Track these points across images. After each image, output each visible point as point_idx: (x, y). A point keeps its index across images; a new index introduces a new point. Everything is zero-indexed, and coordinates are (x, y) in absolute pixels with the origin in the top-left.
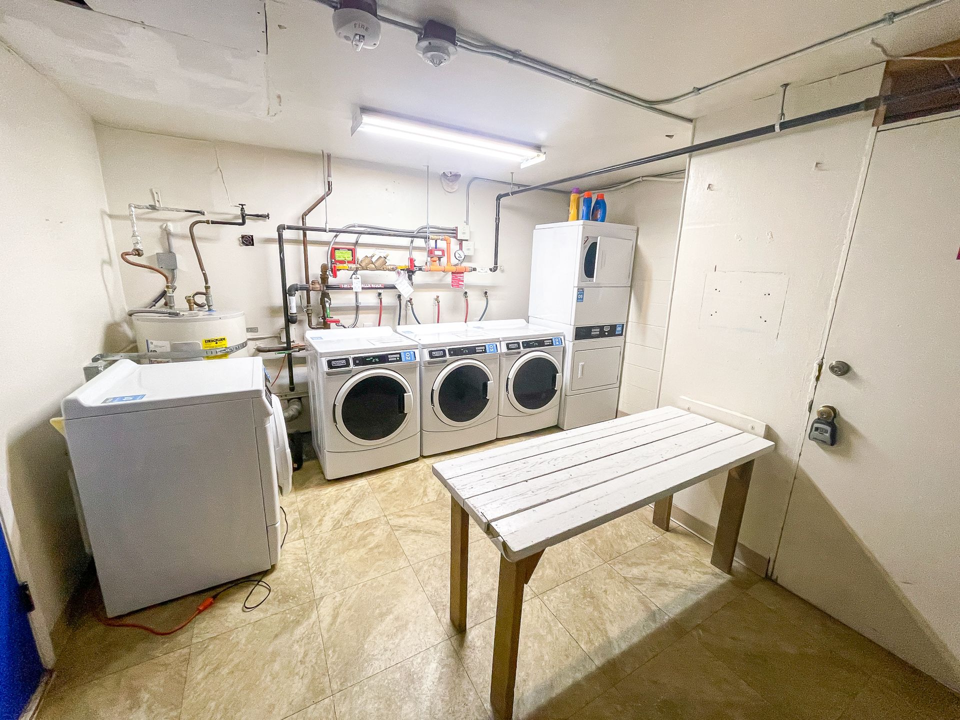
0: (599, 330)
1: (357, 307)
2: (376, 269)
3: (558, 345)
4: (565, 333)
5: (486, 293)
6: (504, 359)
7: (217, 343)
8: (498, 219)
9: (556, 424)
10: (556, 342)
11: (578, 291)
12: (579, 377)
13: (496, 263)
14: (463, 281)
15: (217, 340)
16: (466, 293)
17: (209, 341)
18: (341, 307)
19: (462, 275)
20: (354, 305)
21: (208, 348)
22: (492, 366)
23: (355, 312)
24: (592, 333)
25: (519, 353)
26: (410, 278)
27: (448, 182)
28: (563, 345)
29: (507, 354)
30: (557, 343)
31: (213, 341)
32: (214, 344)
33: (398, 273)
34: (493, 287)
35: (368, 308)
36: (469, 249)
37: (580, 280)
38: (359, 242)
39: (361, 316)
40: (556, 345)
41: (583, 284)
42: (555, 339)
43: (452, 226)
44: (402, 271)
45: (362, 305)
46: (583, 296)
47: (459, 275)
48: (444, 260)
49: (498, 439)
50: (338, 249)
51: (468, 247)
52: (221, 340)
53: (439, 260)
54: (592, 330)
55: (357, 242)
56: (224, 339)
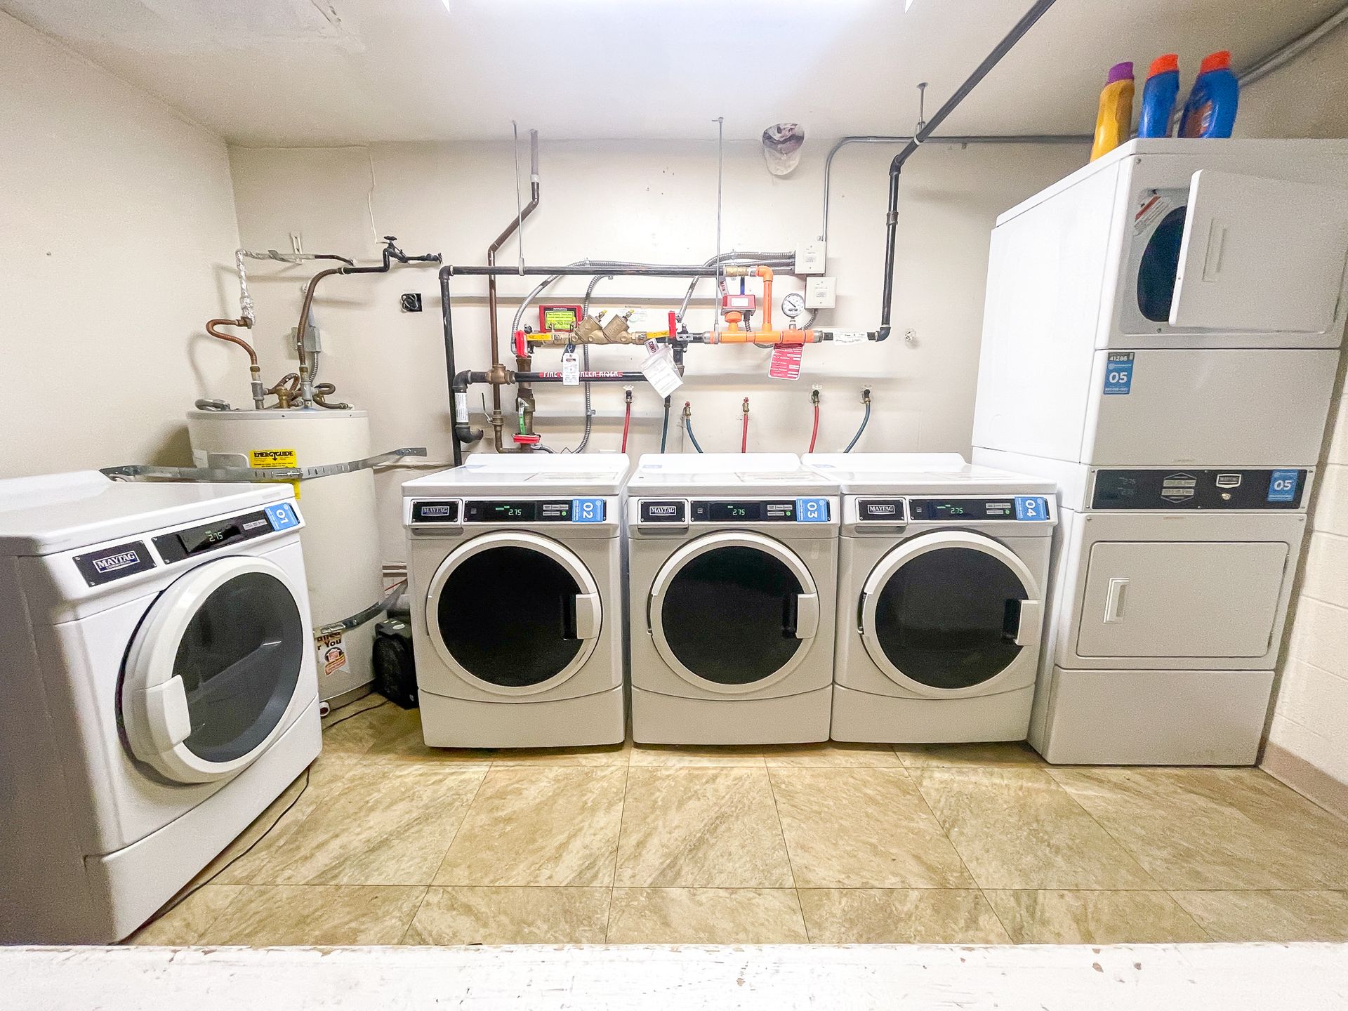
0: (1193, 483)
1: (588, 418)
2: (606, 341)
3: (1033, 518)
4: (1061, 486)
5: (867, 393)
6: (849, 542)
7: (275, 459)
8: (893, 216)
9: (1025, 738)
10: (1026, 510)
11: (1109, 362)
12: (1107, 617)
13: (886, 319)
14: (798, 363)
15: (275, 453)
16: (816, 393)
17: (261, 454)
18: (553, 418)
19: (797, 350)
20: (583, 414)
21: (260, 467)
22: (814, 556)
23: (583, 428)
24: (1165, 492)
25: (901, 529)
26: (678, 358)
27: (778, 155)
28: (1054, 518)
29: (859, 530)
30: (1031, 513)
31: (267, 455)
32: (270, 460)
33: (653, 347)
34: (886, 382)
35: (608, 422)
36: (821, 295)
37: (1120, 324)
38: (592, 296)
39: (593, 436)
40: (1026, 518)
41: (1128, 341)
42: (1024, 500)
43: (786, 250)
44: (661, 345)
45: (597, 415)
46: (1129, 377)
47: (790, 350)
48: (756, 320)
49: (831, 744)
50: (550, 309)
51: (821, 290)
52: (285, 454)
53: (747, 319)
54: (1166, 483)
55: (588, 294)
56: (290, 453)
